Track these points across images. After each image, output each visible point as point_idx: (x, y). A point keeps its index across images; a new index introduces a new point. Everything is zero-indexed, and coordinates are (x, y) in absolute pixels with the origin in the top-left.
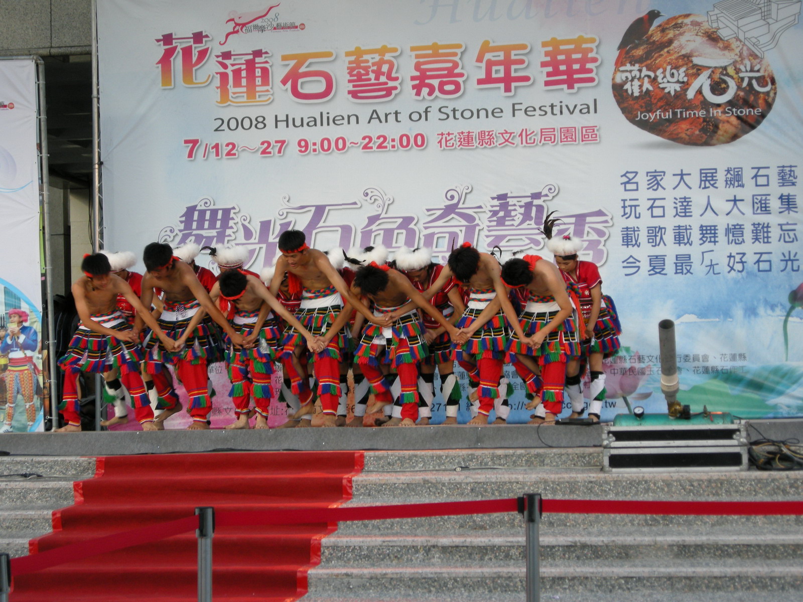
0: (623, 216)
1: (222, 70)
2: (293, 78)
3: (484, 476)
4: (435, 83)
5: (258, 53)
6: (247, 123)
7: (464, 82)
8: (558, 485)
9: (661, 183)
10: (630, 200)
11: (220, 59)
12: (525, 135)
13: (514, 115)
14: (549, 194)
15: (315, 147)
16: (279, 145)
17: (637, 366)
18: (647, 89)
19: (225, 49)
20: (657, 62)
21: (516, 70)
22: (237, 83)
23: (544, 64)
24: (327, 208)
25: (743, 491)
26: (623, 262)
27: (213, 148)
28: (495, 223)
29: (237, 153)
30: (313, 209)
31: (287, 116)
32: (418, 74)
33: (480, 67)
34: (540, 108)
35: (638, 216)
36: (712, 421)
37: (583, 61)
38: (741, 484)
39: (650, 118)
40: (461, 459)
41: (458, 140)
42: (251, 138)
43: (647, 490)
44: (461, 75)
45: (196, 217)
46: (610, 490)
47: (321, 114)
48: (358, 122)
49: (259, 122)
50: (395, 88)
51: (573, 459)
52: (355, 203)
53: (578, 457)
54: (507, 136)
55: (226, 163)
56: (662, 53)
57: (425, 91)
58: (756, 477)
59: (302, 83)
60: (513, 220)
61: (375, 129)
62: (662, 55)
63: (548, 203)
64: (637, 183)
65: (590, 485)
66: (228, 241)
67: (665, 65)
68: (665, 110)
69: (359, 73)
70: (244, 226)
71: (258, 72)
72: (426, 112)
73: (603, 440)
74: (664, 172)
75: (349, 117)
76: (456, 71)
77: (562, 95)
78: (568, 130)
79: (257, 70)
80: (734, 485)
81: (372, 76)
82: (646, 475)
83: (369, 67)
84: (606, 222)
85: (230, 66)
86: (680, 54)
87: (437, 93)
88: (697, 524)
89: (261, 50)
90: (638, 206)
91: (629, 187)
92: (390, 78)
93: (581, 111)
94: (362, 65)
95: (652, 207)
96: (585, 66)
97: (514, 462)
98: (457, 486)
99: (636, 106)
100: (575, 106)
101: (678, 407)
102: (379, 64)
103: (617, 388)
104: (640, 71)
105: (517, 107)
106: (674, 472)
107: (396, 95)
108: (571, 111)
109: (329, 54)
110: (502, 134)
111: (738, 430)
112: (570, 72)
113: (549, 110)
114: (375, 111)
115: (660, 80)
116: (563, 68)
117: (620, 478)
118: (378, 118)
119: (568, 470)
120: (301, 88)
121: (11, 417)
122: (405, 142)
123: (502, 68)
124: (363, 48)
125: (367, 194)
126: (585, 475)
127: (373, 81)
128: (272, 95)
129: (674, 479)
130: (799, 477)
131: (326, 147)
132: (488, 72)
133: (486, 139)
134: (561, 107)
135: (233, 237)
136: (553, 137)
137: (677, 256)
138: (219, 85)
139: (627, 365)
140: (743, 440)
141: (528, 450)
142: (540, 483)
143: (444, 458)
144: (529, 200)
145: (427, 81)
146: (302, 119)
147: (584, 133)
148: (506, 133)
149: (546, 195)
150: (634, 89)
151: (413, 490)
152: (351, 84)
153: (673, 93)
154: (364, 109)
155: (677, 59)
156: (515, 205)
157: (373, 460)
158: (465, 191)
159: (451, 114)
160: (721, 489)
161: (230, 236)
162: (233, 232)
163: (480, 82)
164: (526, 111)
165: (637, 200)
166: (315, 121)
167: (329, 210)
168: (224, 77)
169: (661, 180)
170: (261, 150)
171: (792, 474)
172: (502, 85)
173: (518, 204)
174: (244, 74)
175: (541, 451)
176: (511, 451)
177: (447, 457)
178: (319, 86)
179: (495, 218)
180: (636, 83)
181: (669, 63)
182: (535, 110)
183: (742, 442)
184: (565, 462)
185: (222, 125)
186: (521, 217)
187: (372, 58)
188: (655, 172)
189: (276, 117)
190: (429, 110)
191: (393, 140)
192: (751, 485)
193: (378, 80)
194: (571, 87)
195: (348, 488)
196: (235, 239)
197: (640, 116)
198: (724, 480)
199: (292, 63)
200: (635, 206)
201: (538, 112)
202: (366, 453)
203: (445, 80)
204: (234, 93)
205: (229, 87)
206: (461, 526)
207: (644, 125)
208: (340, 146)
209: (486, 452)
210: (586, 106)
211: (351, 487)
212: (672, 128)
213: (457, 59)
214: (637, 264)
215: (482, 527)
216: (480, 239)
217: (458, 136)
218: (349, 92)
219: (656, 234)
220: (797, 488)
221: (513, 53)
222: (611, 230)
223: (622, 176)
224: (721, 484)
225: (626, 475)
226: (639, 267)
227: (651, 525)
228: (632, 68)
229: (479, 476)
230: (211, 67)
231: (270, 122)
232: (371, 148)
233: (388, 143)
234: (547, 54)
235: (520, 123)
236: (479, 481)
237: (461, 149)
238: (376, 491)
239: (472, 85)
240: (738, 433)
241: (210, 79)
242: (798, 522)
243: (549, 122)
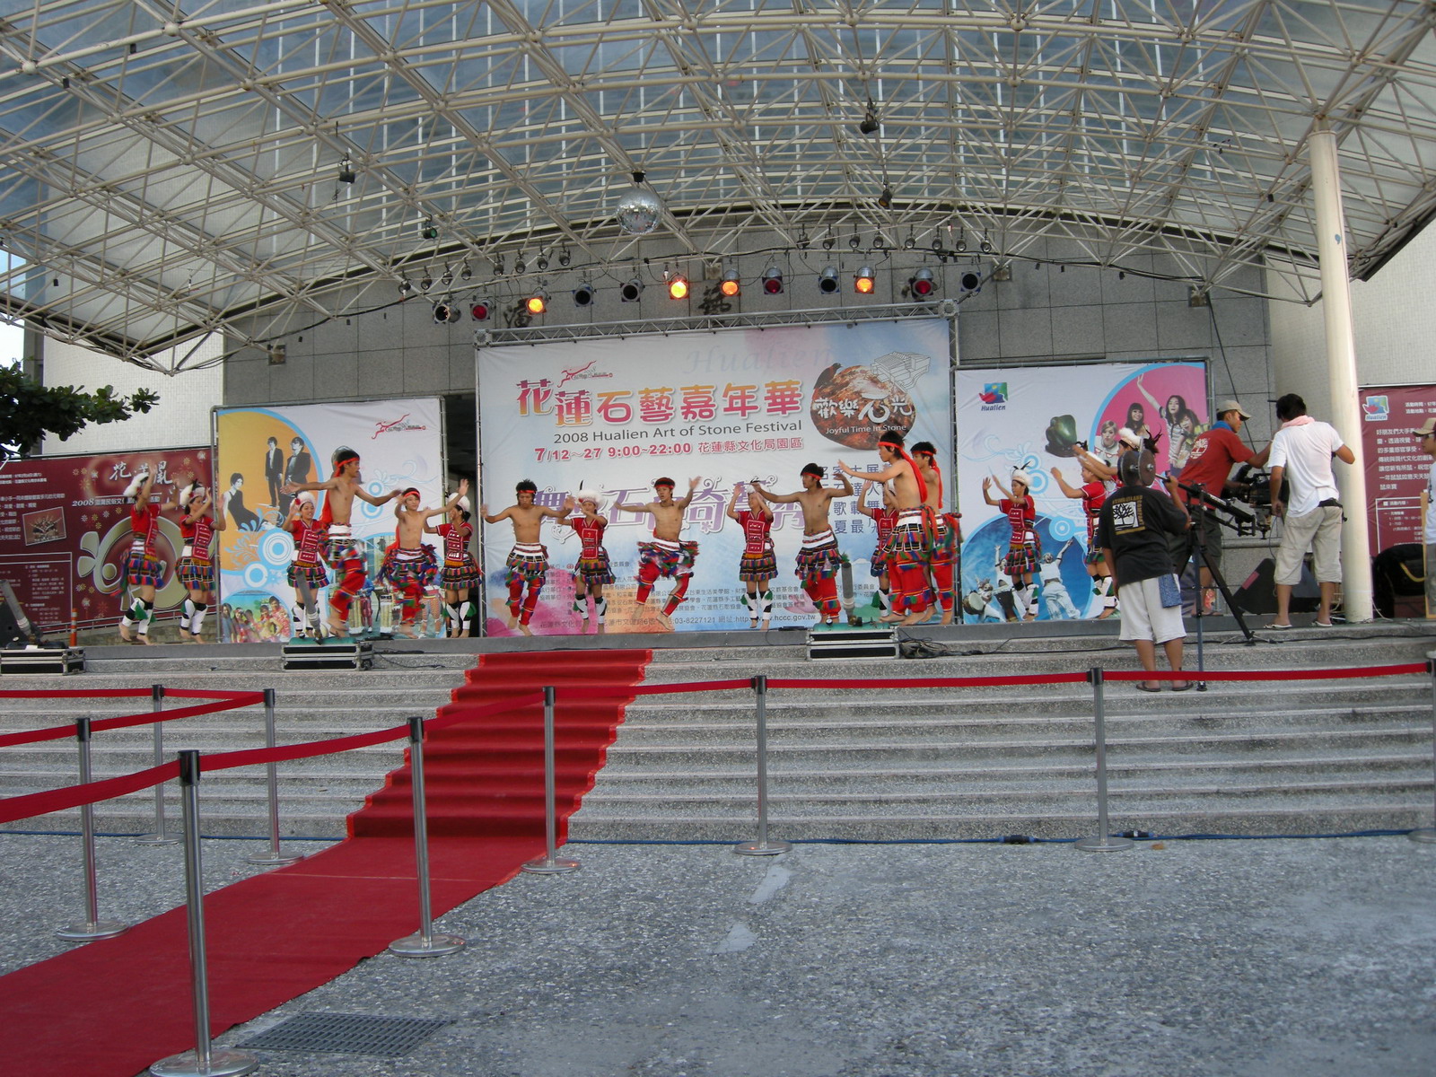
1: (559, 403)
2: (605, 408)
3: (730, 664)
4: (697, 410)
5: (583, 392)
6: (575, 438)
7: (716, 410)
8: (777, 670)
11: (558, 396)
12: (755, 444)
13: (748, 431)
14: (771, 482)
15: (619, 453)
16: (597, 451)
18: (833, 414)
19: (561, 390)
20: (839, 396)
21: (749, 402)
22: (569, 412)
23: (766, 398)
24: (627, 491)
25: (897, 672)
27: (553, 453)
29: (569, 457)
30: (619, 492)
31: (601, 433)
32: (685, 405)
33: (726, 400)
34: (764, 427)
36: (876, 627)
37: (792, 396)
38: (895, 668)
39: (835, 432)
40: (714, 654)
41: (712, 447)
42: (577, 448)
43: (835, 673)
44: (713, 406)
46: (811, 672)
47: (623, 431)
48: (647, 436)
49: (583, 437)
50: (671, 414)
51: (787, 653)
53: (790, 652)
54: (743, 445)
55: (563, 463)
56: (842, 390)
57: (690, 416)
58: (904, 663)
59: (611, 412)
61: (658, 441)
62: (842, 392)
65: (798, 670)
67: (844, 398)
68: (845, 428)
69: (648, 404)
71: (583, 405)
72: (691, 429)
73: (806, 641)
75: (641, 433)
76: (710, 403)
77: (778, 418)
78: (782, 440)
79: (582, 403)
80: (890, 668)
81: (656, 406)
82: (834, 663)
83: (654, 401)
85: (564, 401)
86: (854, 391)
87: (698, 417)
88: (867, 694)
89: (584, 390)
92: (667, 408)
93: (790, 428)
94: (650, 399)
96: (793, 399)
97: (749, 655)
98: (712, 671)
99: (826, 425)
100: (787, 425)
101: (855, 619)
102: (661, 399)
104: (828, 402)
105: (749, 426)
106: (852, 661)
107: (672, 419)
108: (785, 427)
109: (628, 393)
110: (740, 443)
111: (893, 633)
112: (783, 403)
113: (770, 427)
114: (658, 429)
115: (841, 408)
116: (779, 400)
117: (818, 665)
118: (660, 433)
119: (784, 660)
120: (611, 415)
121: (425, 628)
122: (677, 449)
123: (739, 401)
124: (650, 389)
126: (795, 663)
127: (657, 410)
128: (592, 419)
129: (852, 665)
130: (931, 662)
131: (626, 453)
132: (731, 404)
133: (730, 446)
134: (778, 425)
136: (773, 445)
137: (853, 521)
138: (557, 413)
140: (896, 639)
141: (758, 648)
142: (766, 668)
143: (704, 653)
145: (691, 410)
146: (611, 435)
147: (793, 442)
148: (743, 442)
150: (824, 414)
151: (684, 674)
152: (643, 412)
153: (849, 416)
154: (651, 428)
155: (852, 394)
157: (658, 655)
158: (717, 480)
159: (707, 431)
160: (882, 671)
163: (726, 410)
164: (755, 428)
166: (619, 436)
167: (629, 493)
168: (561, 408)
170: (585, 455)
171: (928, 661)
172: (740, 412)
174: (573, 406)
175: (767, 648)
176: (747, 648)
177: (706, 652)
178: (622, 413)
180: (826, 410)
181: (847, 397)
182: (761, 428)
183: (895, 641)
184: (782, 655)
185: (559, 439)
187: (656, 395)
189: (594, 433)
190: (693, 428)
191: (670, 448)
192: (901, 668)
193: (660, 409)
194: (784, 413)
195: (642, 673)
197: (829, 431)
198: (884, 665)
199: (604, 399)
201: (763, 429)
202: (653, 650)
203: (703, 409)
204: (567, 418)
205: (563, 414)
206: (716, 697)
207: (831, 437)
208: (636, 452)
209: (731, 649)
210: (794, 425)
211: (644, 673)
212: (849, 439)
213: (710, 395)
215: (729, 698)
217: (712, 445)
218: (642, 417)
220: (930, 669)
221: (747, 391)
224: (882, 668)
225: (821, 663)
227: (837, 695)
228: (823, 400)
229: (726, 665)
230: (553, 401)
231: (590, 436)
232: (656, 453)
233: (667, 450)
234: (768, 392)
235: (751, 436)
236: (727, 668)
237: (714, 453)
238: (660, 675)
239: (721, 411)
240: (893, 635)
241: (552, 410)
242: (931, 691)
243: (770, 435)
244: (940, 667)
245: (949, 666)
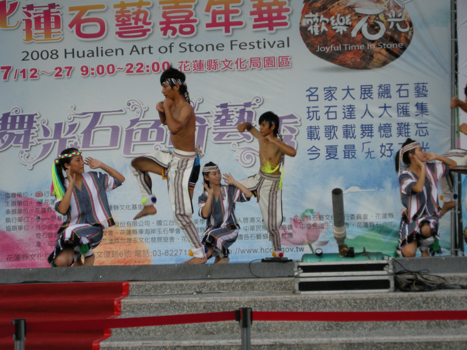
0: (308, 118)
1: (27, 18)
2: (77, 23)
3: (212, 298)
4: (177, 26)
5: (52, 6)
6: (45, 55)
7: (197, 26)
8: (264, 303)
9: (334, 95)
10: (313, 107)
11: (26, 10)
12: (239, 62)
13: (232, 49)
14: (256, 103)
15: (93, 71)
16: (68, 70)
17: (319, 222)
18: (324, 30)
19: (29, 3)
20: (331, 11)
21: (233, 17)
22: (38, 27)
23: (252, 13)
24: (102, 114)
25: (391, 306)
26: (308, 150)
27: (21, 72)
28: (219, 124)
29: (38, 75)
30: (92, 115)
31: (73, 50)
32: (164, 20)
33: (208, 15)
34: (250, 44)
35: (318, 118)
36: (369, 258)
37: (279, 11)
38: (389, 301)
39: (326, 50)
40: (196, 286)
41: (193, 66)
42: (48, 66)
43: (325, 306)
44: (195, 21)
45: (9, 121)
46: (299, 306)
47: (97, 48)
48: (123, 54)
49: (53, 54)
50: (149, 30)
51: (274, 286)
52: (121, 111)
53: (277, 284)
54: (227, 63)
55: (30, 83)
56: (334, 5)
57: (170, 32)
58: (400, 296)
59: (84, 27)
60: (232, 122)
61: (135, 59)
62: (334, 7)
63: (256, 110)
64: (317, 96)
65: (286, 303)
66: (33, 137)
67: (336, 13)
68: (337, 45)
69: (123, 19)
70: (43, 127)
71: (53, 19)
72: (171, 46)
73: (294, 272)
74: (336, 88)
75: (116, 50)
76: (191, 18)
77: (265, 34)
78: (269, 58)
79: (52, 18)
80: (385, 302)
81: (132, 21)
82: (324, 296)
83: (131, 15)
84: (296, 122)
85: (32, 15)
86: (346, 6)
87: (178, 33)
88: (359, 329)
89: (54, 4)
90: (318, 111)
91: (312, 98)
92: (145, 23)
93: (278, 45)
94: (126, 14)
95: (328, 112)
96: (281, 14)
97: (233, 288)
98: (194, 305)
99: (317, 42)
100: (274, 42)
101: (345, 249)
102: (138, 13)
103: (305, 237)
104: (319, 17)
105: (234, 43)
106: (344, 294)
107: (150, 35)
108: (272, 45)
109: (102, 7)
110: (224, 62)
111: (387, 264)
112: (270, 19)
113: (256, 45)
114: (135, 46)
115: (332, 24)
116: (265, 15)
117: (306, 298)
118: (137, 51)
119: (270, 293)
120: (83, 30)
122: (156, 68)
123: (223, 16)
124: (126, 2)
125: (129, 104)
126: (282, 296)
127: (133, 25)
128: (62, 35)
129: (343, 298)
130: (429, 296)
131: (101, 71)
132: (214, 19)
133: (212, 65)
134: (264, 43)
135: (36, 135)
136: (259, 63)
137: (345, 146)
138: (25, 28)
139: (312, 222)
140: (391, 271)
141: (243, 280)
142: (251, 302)
143: (185, 285)
144: (243, 107)
145: (171, 25)
146: (84, 52)
147: (281, 61)
148: (227, 61)
149: (255, 104)
150: (315, 30)
151: (163, 308)
152: (118, 28)
153: (341, 33)
154: (127, 45)
155: (345, 9)
156: (233, 111)
157: (136, 288)
158: (198, 102)
159: (188, 48)
160: (375, 304)
161: (33, 134)
162: (36, 131)
163: (208, 25)
164: (240, 46)
165: (318, 107)
166: (93, 53)
167: (103, 115)
168: (28, 22)
169: (334, 93)
170: (55, 73)
171: (425, 294)
172: (223, 28)
173: (235, 110)
174: (42, 20)
175: (252, 280)
176: (231, 281)
177: (186, 285)
178: (97, 29)
179: (219, 121)
180: (316, 26)
181: (339, 12)
182: (246, 45)
183: (390, 273)
184: (268, 288)
185: (27, 56)
186: (237, 119)
187: (133, 9)
188: (330, 87)
189: (65, 50)
190: (172, 45)
191: (148, 66)
192: (396, 302)
193: (137, 24)
194: (271, 29)
195: (118, 307)
196: (37, 136)
197: (319, 49)
198: (378, 299)
199: (76, 13)
200: (316, 112)
201: (248, 46)
202: (130, 283)
203: (183, 24)
204: (36, 34)
205: (32, 29)
206: (197, 332)
207: (322, 55)
208: (111, 71)
209: (214, 281)
210: (282, 42)
211: (120, 306)
212: (341, 57)
213: (191, 9)
214: (318, 152)
215: (212, 333)
216: (209, 135)
217: (193, 64)
218: (117, 33)
219: (330, 131)
220: (428, 303)
221: (231, 5)
222: (299, 128)
223: (307, 91)
224: (376, 301)
225: (310, 296)
226: (319, 154)
227: (328, 330)
228: (314, 16)
229: (209, 298)
230: (20, 15)
231: (61, 54)
232: (132, 72)
233: (144, 68)
234: (254, 6)
235: (236, 54)
236: (209, 301)
237: (195, 72)
238: (137, 309)
239: (202, 29)
240: (387, 266)
241: (19, 24)
242: (428, 326)
243: (256, 53)
244: (438, 301)
245: (448, 300)
